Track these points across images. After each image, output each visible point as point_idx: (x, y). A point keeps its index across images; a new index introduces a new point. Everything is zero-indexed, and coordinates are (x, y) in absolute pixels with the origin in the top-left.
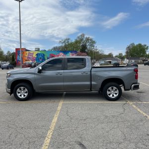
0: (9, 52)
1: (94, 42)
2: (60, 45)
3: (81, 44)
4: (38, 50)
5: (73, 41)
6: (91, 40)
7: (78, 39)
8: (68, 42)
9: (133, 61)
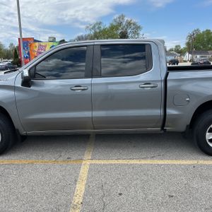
0: (12, 45)
1: (138, 28)
2: (88, 33)
3: (120, 31)
4: (53, 40)
5: (108, 26)
6: (134, 24)
7: (115, 24)
8: (99, 28)
9: (198, 56)
